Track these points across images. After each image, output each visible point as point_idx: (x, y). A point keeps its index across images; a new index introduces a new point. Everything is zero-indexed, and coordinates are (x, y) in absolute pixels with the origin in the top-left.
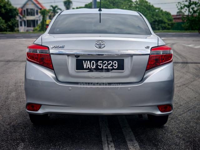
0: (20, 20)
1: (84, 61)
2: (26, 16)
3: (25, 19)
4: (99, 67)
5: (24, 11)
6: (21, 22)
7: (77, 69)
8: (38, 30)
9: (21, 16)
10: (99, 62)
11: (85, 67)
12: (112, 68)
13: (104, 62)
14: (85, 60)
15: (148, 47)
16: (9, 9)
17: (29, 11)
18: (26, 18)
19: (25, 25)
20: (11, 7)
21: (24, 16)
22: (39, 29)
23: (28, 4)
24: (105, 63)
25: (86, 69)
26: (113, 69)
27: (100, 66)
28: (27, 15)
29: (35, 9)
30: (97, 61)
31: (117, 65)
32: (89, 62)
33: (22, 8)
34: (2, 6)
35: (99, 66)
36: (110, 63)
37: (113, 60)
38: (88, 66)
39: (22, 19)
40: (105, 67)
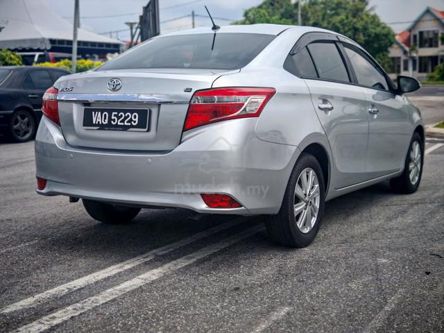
0: (403, 58)
1: (93, 113)
2: (417, 48)
3: (414, 55)
4: (112, 122)
5: (415, 36)
6: (406, 62)
7: (84, 125)
8: (435, 79)
9: (407, 49)
10: (114, 113)
11: (94, 122)
12: (129, 124)
13: (119, 115)
14: (95, 110)
15: (188, 90)
16: (373, 35)
17: (425, 35)
18: (417, 52)
19: (414, 69)
20: (378, 30)
21: (413, 49)
22: (437, 76)
23: (423, 21)
24: (122, 115)
25: (95, 125)
26: (132, 126)
27: (114, 120)
28: (421, 46)
29: (438, 31)
30: (110, 112)
31: (137, 120)
32: (100, 113)
33: (410, 30)
34: (361, 27)
35: (112, 120)
36: (128, 116)
37: (132, 112)
38: (98, 120)
39: (409, 55)
40: (127, 122)
